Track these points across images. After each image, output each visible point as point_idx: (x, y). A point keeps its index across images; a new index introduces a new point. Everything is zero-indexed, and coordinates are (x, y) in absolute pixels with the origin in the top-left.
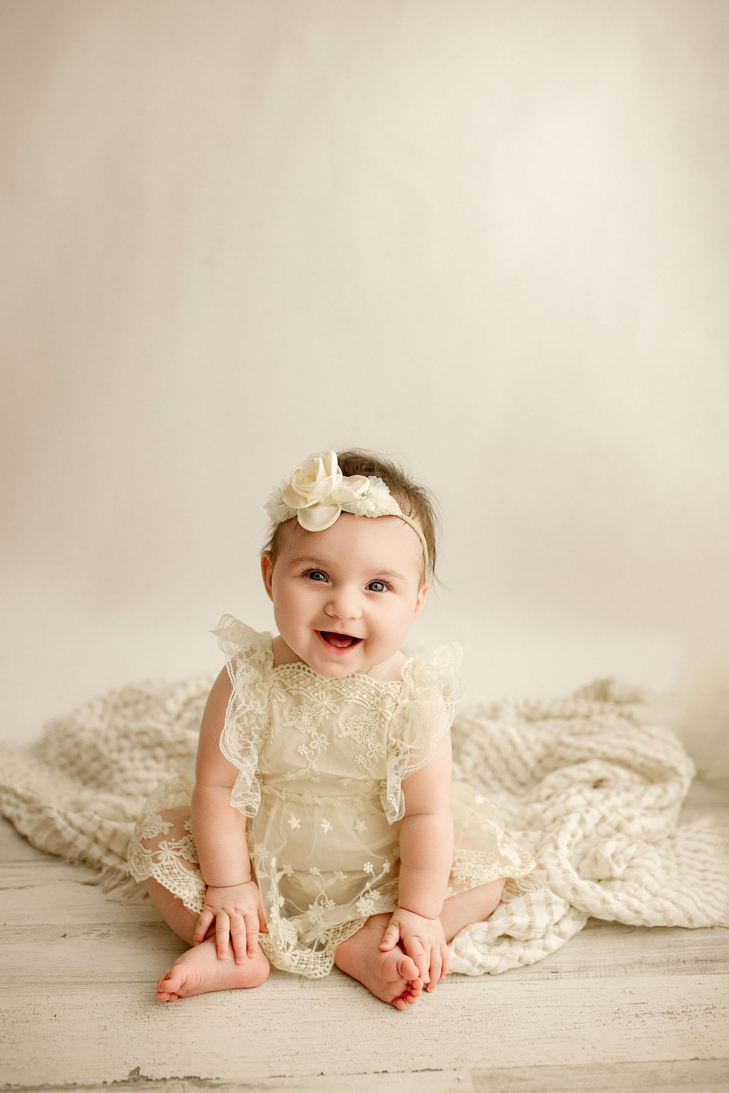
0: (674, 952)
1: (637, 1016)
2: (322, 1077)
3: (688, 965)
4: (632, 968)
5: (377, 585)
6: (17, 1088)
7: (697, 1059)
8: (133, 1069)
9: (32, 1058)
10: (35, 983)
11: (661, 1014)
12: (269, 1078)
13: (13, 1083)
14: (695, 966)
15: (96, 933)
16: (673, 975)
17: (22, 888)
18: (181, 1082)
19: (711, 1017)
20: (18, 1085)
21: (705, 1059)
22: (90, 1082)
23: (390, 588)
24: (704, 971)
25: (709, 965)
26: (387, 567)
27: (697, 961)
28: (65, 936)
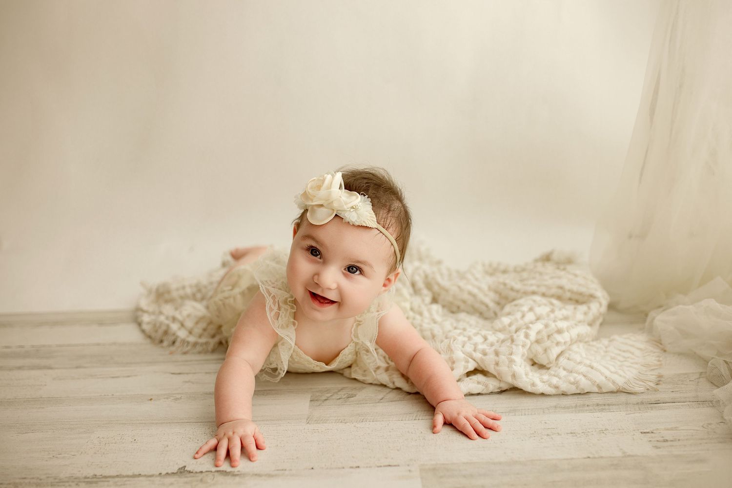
0: (581, 400)
1: (548, 435)
2: (312, 470)
3: (591, 408)
4: (549, 410)
5: (352, 269)
6: (100, 477)
7: (589, 457)
8: (181, 466)
9: (114, 462)
10: (125, 424)
11: (566, 434)
12: (275, 471)
13: (98, 475)
14: (595, 408)
15: (173, 398)
16: (579, 413)
17: (129, 376)
18: (212, 473)
19: (603, 435)
20: (101, 475)
21: (595, 458)
22: (151, 474)
23: (362, 272)
24: (602, 410)
25: (607, 407)
26: (362, 258)
27: (598, 405)
28: (151, 399)
